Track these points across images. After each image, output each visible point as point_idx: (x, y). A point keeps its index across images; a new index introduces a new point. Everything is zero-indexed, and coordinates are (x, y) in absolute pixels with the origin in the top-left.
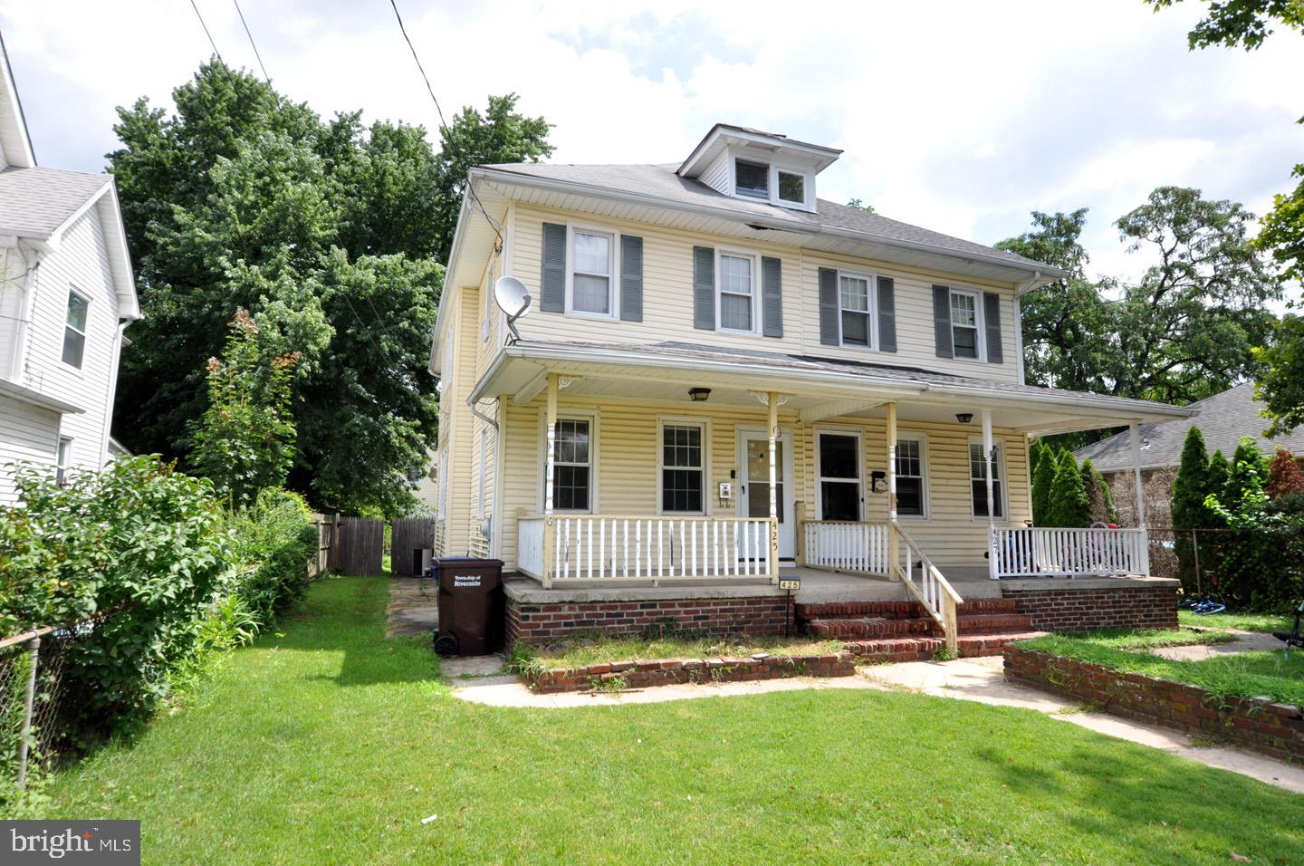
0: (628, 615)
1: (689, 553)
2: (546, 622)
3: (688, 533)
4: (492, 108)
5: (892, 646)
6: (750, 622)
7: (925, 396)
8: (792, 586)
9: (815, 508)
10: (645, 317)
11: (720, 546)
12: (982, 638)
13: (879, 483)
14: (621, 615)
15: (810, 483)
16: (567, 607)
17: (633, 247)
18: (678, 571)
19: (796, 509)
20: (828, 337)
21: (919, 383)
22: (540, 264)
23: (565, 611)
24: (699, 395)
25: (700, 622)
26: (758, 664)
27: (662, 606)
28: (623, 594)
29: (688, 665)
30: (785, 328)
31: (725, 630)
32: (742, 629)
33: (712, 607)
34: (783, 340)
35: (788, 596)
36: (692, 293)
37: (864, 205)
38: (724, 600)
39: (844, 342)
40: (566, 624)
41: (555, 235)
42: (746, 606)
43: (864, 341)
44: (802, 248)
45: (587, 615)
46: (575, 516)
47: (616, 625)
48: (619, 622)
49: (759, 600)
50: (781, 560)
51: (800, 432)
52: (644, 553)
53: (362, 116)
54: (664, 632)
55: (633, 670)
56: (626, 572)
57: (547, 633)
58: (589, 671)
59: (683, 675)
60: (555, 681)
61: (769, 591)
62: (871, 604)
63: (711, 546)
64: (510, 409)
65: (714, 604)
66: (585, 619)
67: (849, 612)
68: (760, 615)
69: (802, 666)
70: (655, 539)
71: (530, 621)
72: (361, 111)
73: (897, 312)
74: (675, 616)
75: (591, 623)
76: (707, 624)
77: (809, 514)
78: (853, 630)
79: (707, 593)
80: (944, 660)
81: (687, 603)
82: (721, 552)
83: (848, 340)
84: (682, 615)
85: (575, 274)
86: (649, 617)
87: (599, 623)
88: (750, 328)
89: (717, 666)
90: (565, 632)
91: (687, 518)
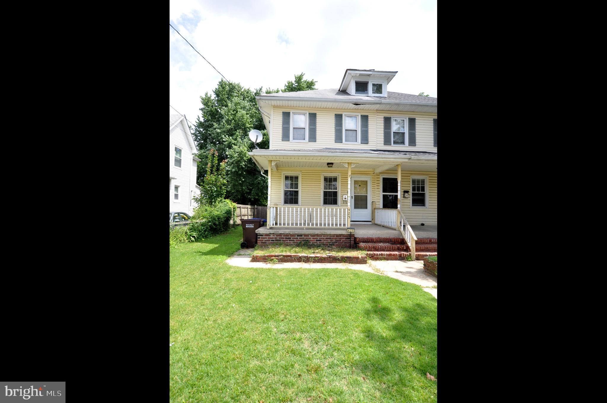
0: (293, 238)
1: (317, 218)
2: (265, 239)
3: (317, 212)
4: (296, 80)
5: (387, 254)
6: (337, 243)
7: (410, 161)
8: (352, 231)
9: (381, 204)
10: (317, 140)
11: (328, 216)
12: (428, 253)
13: (406, 195)
14: (290, 238)
15: (378, 195)
16: (272, 235)
17: (313, 117)
18: (313, 225)
19: (372, 204)
20: (387, 141)
21: (408, 156)
22: (281, 126)
23: (272, 236)
24: (329, 165)
25: (318, 242)
26: (328, 258)
27: (304, 236)
28: (291, 232)
29: (302, 256)
30: (369, 140)
31: (327, 245)
32: (334, 245)
33: (323, 237)
34: (369, 144)
35: (351, 234)
36: (334, 130)
37: (425, 94)
38: (327, 235)
39: (394, 144)
40: (272, 240)
41: (286, 116)
42: (335, 237)
43: (403, 143)
44: (377, 110)
45: (279, 238)
46: (289, 206)
47: (289, 242)
48: (289, 241)
49: (340, 235)
50: (351, 221)
51: (375, 177)
52: (301, 218)
53: (262, 89)
54: (303, 245)
55: (282, 257)
56: (294, 224)
57: (266, 243)
58: (268, 256)
59: (299, 259)
60: (256, 258)
61: (344, 232)
62: (384, 239)
63: (325, 216)
64: (272, 173)
65: (323, 236)
66: (278, 239)
67: (375, 241)
68: (340, 241)
69: (345, 259)
70: (305, 214)
71: (260, 239)
72: (262, 87)
73: (417, 131)
74: (309, 240)
75: (280, 240)
76: (321, 243)
77: (377, 206)
78: (374, 247)
79: (320, 232)
80: (408, 261)
81: (313, 235)
82: (329, 218)
83: (395, 143)
84: (312, 239)
85: (294, 128)
86: (300, 239)
87: (283, 241)
88: (356, 142)
89: (312, 257)
90: (271, 243)
91: (331, 207)
